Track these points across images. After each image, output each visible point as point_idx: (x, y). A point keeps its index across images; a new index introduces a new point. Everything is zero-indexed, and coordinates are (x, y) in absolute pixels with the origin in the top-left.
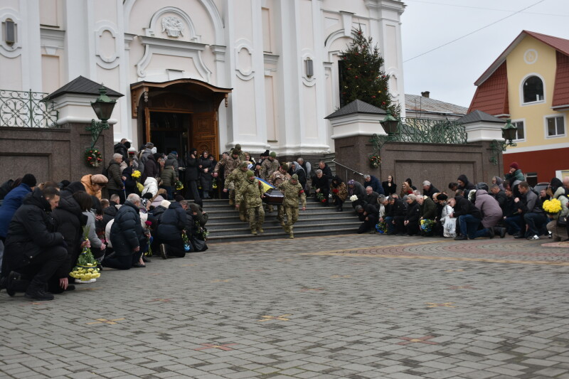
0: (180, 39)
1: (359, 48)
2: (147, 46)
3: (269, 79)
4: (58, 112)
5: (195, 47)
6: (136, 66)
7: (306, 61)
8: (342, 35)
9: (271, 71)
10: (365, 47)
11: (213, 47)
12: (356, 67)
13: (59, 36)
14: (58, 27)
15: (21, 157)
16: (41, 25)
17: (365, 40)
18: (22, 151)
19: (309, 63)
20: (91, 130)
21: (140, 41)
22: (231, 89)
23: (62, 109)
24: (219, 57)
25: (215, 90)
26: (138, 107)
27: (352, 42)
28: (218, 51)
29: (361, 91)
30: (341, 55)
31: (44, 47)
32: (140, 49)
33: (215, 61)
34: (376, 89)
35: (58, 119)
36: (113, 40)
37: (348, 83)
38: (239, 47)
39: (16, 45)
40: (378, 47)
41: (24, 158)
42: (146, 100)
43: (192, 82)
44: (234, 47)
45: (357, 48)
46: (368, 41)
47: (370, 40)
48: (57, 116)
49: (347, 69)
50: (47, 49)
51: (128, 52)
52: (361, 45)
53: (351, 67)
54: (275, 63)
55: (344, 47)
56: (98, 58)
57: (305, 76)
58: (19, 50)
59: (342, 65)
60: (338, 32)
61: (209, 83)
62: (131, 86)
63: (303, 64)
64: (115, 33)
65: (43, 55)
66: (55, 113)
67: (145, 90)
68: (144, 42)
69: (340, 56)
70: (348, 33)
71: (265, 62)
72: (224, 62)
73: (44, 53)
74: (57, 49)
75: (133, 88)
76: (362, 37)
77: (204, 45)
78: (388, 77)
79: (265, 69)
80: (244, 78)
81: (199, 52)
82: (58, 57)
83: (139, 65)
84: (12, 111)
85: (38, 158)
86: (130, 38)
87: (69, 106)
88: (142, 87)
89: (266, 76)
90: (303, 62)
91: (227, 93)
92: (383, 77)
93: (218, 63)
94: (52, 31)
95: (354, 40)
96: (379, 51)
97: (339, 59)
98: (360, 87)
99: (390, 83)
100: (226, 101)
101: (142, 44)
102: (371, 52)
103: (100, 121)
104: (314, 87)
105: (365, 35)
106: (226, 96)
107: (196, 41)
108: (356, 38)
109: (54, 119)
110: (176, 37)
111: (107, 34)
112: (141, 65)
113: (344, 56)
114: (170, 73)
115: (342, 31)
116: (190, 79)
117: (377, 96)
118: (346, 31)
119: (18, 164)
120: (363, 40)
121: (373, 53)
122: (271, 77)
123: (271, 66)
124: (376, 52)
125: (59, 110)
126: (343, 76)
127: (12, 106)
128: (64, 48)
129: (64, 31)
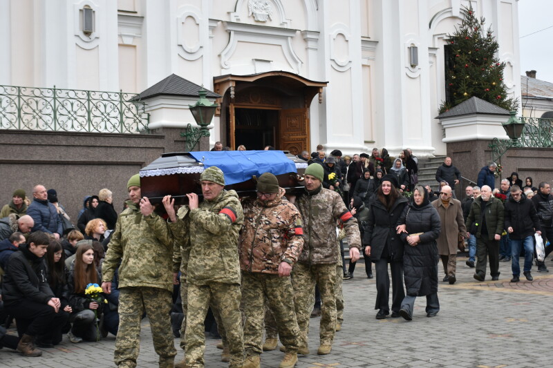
0: (268, 24)
1: (469, 31)
2: (232, 33)
3: (367, 69)
4: (149, 115)
5: (285, 32)
6: (219, 56)
7: (410, 48)
8: (449, 15)
9: (369, 59)
10: (477, 29)
11: (304, 33)
12: (467, 54)
13: (136, 22)
14: (136, 12)
15: (113, 167)
16: (119, 11)
17: (477, 21)
18: (115, 160)
19: (413, 50)
20: (186, 136)
21: (224, 27)
22: (326, 83)
23: (154, 112)
24: (311, 44)
25: (308, 84)
26: (221, 104)
27: (461, 23)
28: (310, 37)
29: (471, 83)
30: (448, 38)
31: (120, 36)
32: (224, 37)
33: (307, 49)
34: (489, 80)
35: (149, 122)
36: (196, 26)
37: (456, 72)
38: (334, 34)
39: (93, 35)
40: (492, 30)
41: (116, 167)
42: (232, 96)
43: (283, 75)
44: (329, 32)
45: (466, 31)
46: (480, 22)
47: (482, 21)
48: (148, 119)
49: (455, 56)
50: (124, 38)
51: (211, 40)
52: (471, 27)
53: (460, 53)
54: (374, 50)
55: (451, 29)
56: (180, 48)
57: (409, 66)
58: (96, 40)
59: (448, 50)
60: (444, 11)
61: (300, 75)
62: (215, 79)
63: (407, 51)
64: (199, 19)
65: (119, 45)
66: (145, 116)
67: (232, 85)
68: (229, 28)
69: (446, 40)
70: (456, 13)
71: (363, 49)
72: (317, 49)
73: (121, 43)
74: (134, 37)
75: (217, 82)
76: (473, 17)
77: (295, 31)
78: (502, 66)
79: (363, 58)
80: (339, 68)
81: (289, 38)
82: (135, 46)
83: (223, 55)
84: (102, 114)
85: (131, 167)
86: (214, 24)
87: (164, 110)
88: (228, 81)
89: (363, 66)
90: (407, 49)
91: (322, 87)
92: (497, 65)
93: (310, 51)
94: (129, 17)
95: (463, 21)
96: (492, 35)
97: (446, 44)
98: (471, 78)
99: (506, 73)
100: (320, 96)
101: (226, 31)
102: (484, 35)
103: (200, 126)
104: (418, 80)
105: (477, 16)
106: (321, 91)
107: (285, 26)
108: (466, 19)
109: (145, 122)
110: (264, 22)
111: (190, 20)
112: (225, 55)
113: (452, 39)
114: (258, 64)
115: (450, 9)
116: (281, 72)
117: (490, 89)
118: (453, 10)
119: (111, 175)
120: (474, 21)
121: (486, 37)
122: (369, 66)
123: (369, 54)
124: (489, 35)
125: (150, 113)
126: (450, 63)
127: (102, 109)
128: (141, 36)
129: (143, 17)
